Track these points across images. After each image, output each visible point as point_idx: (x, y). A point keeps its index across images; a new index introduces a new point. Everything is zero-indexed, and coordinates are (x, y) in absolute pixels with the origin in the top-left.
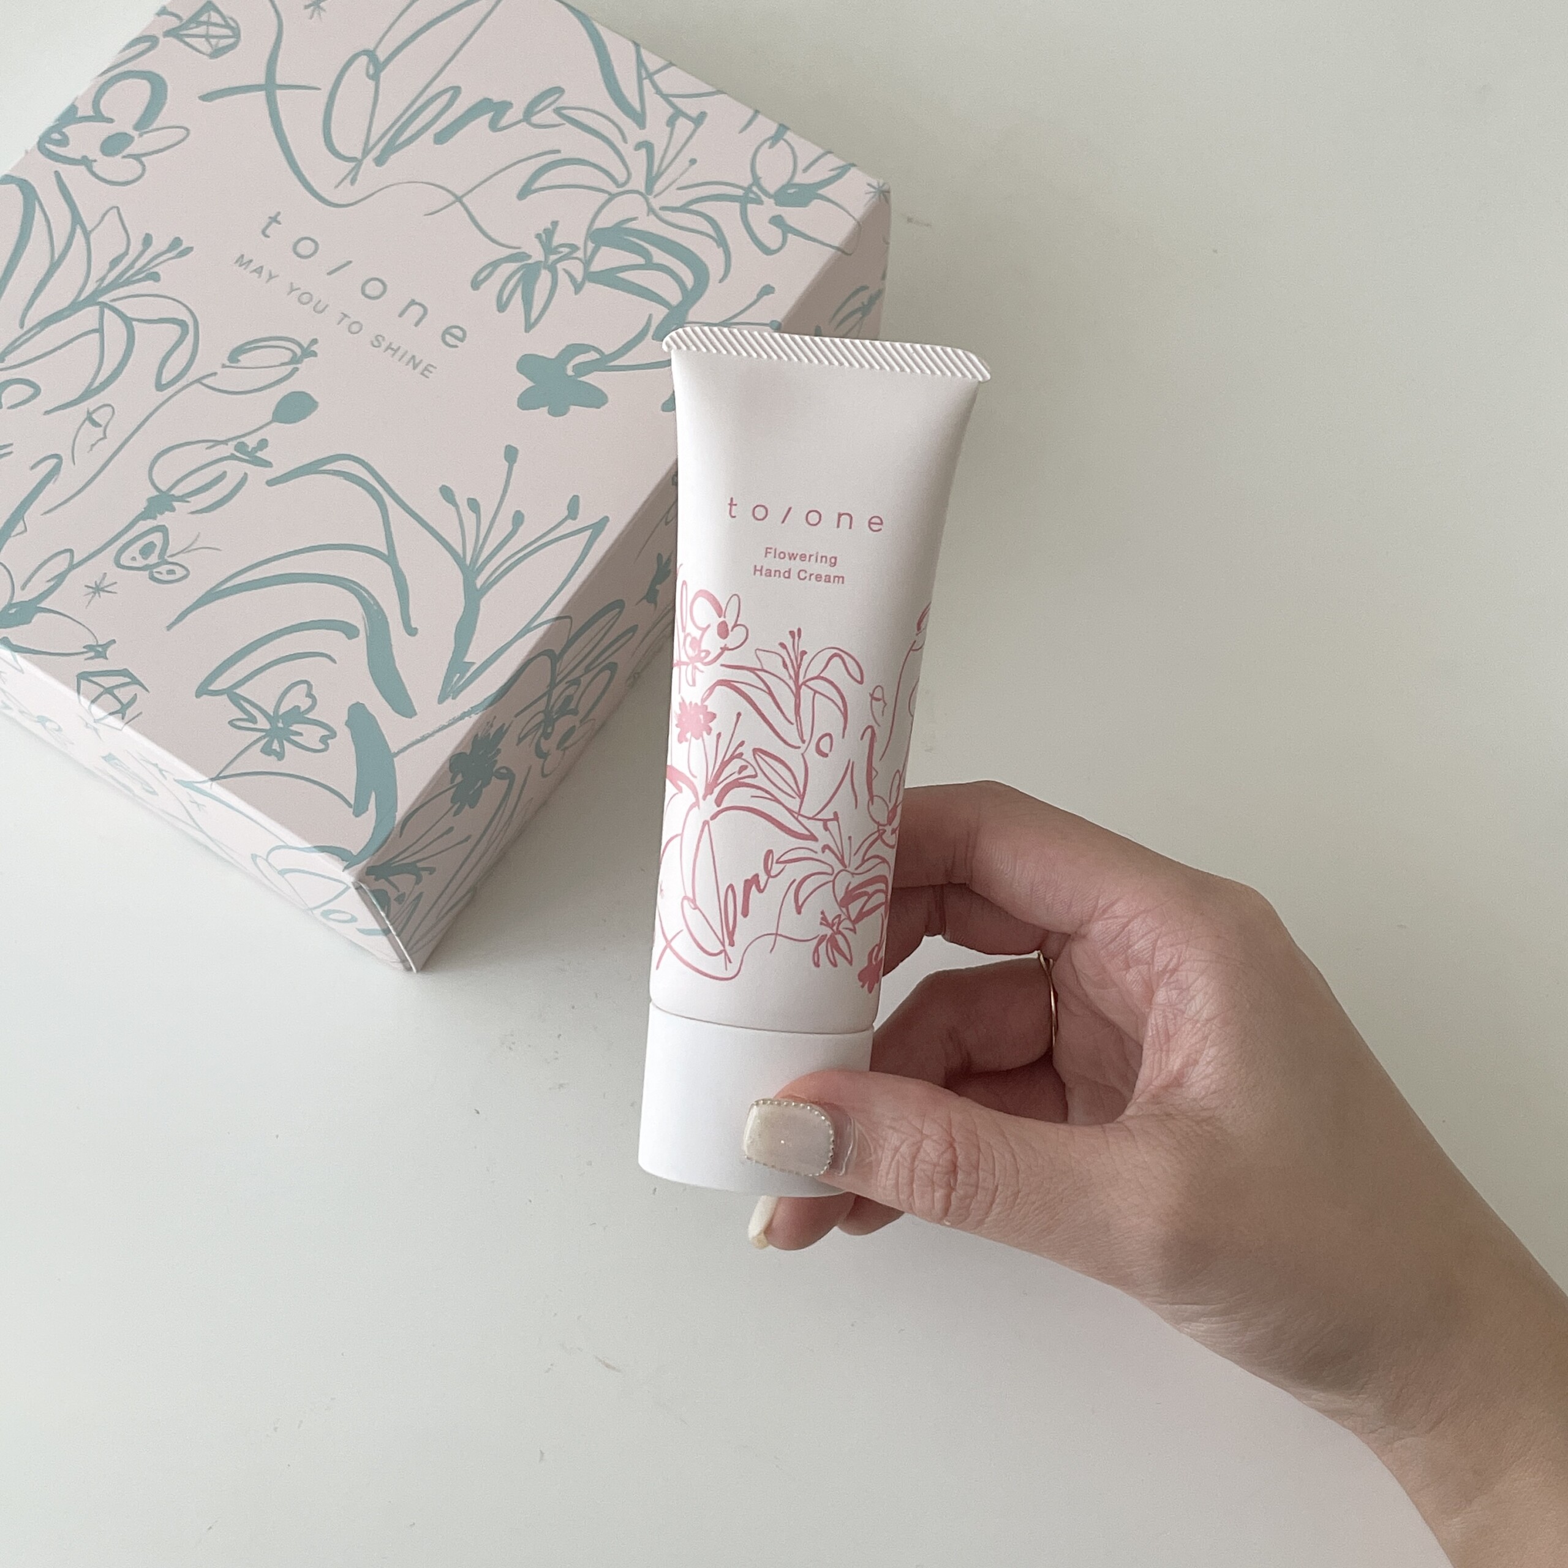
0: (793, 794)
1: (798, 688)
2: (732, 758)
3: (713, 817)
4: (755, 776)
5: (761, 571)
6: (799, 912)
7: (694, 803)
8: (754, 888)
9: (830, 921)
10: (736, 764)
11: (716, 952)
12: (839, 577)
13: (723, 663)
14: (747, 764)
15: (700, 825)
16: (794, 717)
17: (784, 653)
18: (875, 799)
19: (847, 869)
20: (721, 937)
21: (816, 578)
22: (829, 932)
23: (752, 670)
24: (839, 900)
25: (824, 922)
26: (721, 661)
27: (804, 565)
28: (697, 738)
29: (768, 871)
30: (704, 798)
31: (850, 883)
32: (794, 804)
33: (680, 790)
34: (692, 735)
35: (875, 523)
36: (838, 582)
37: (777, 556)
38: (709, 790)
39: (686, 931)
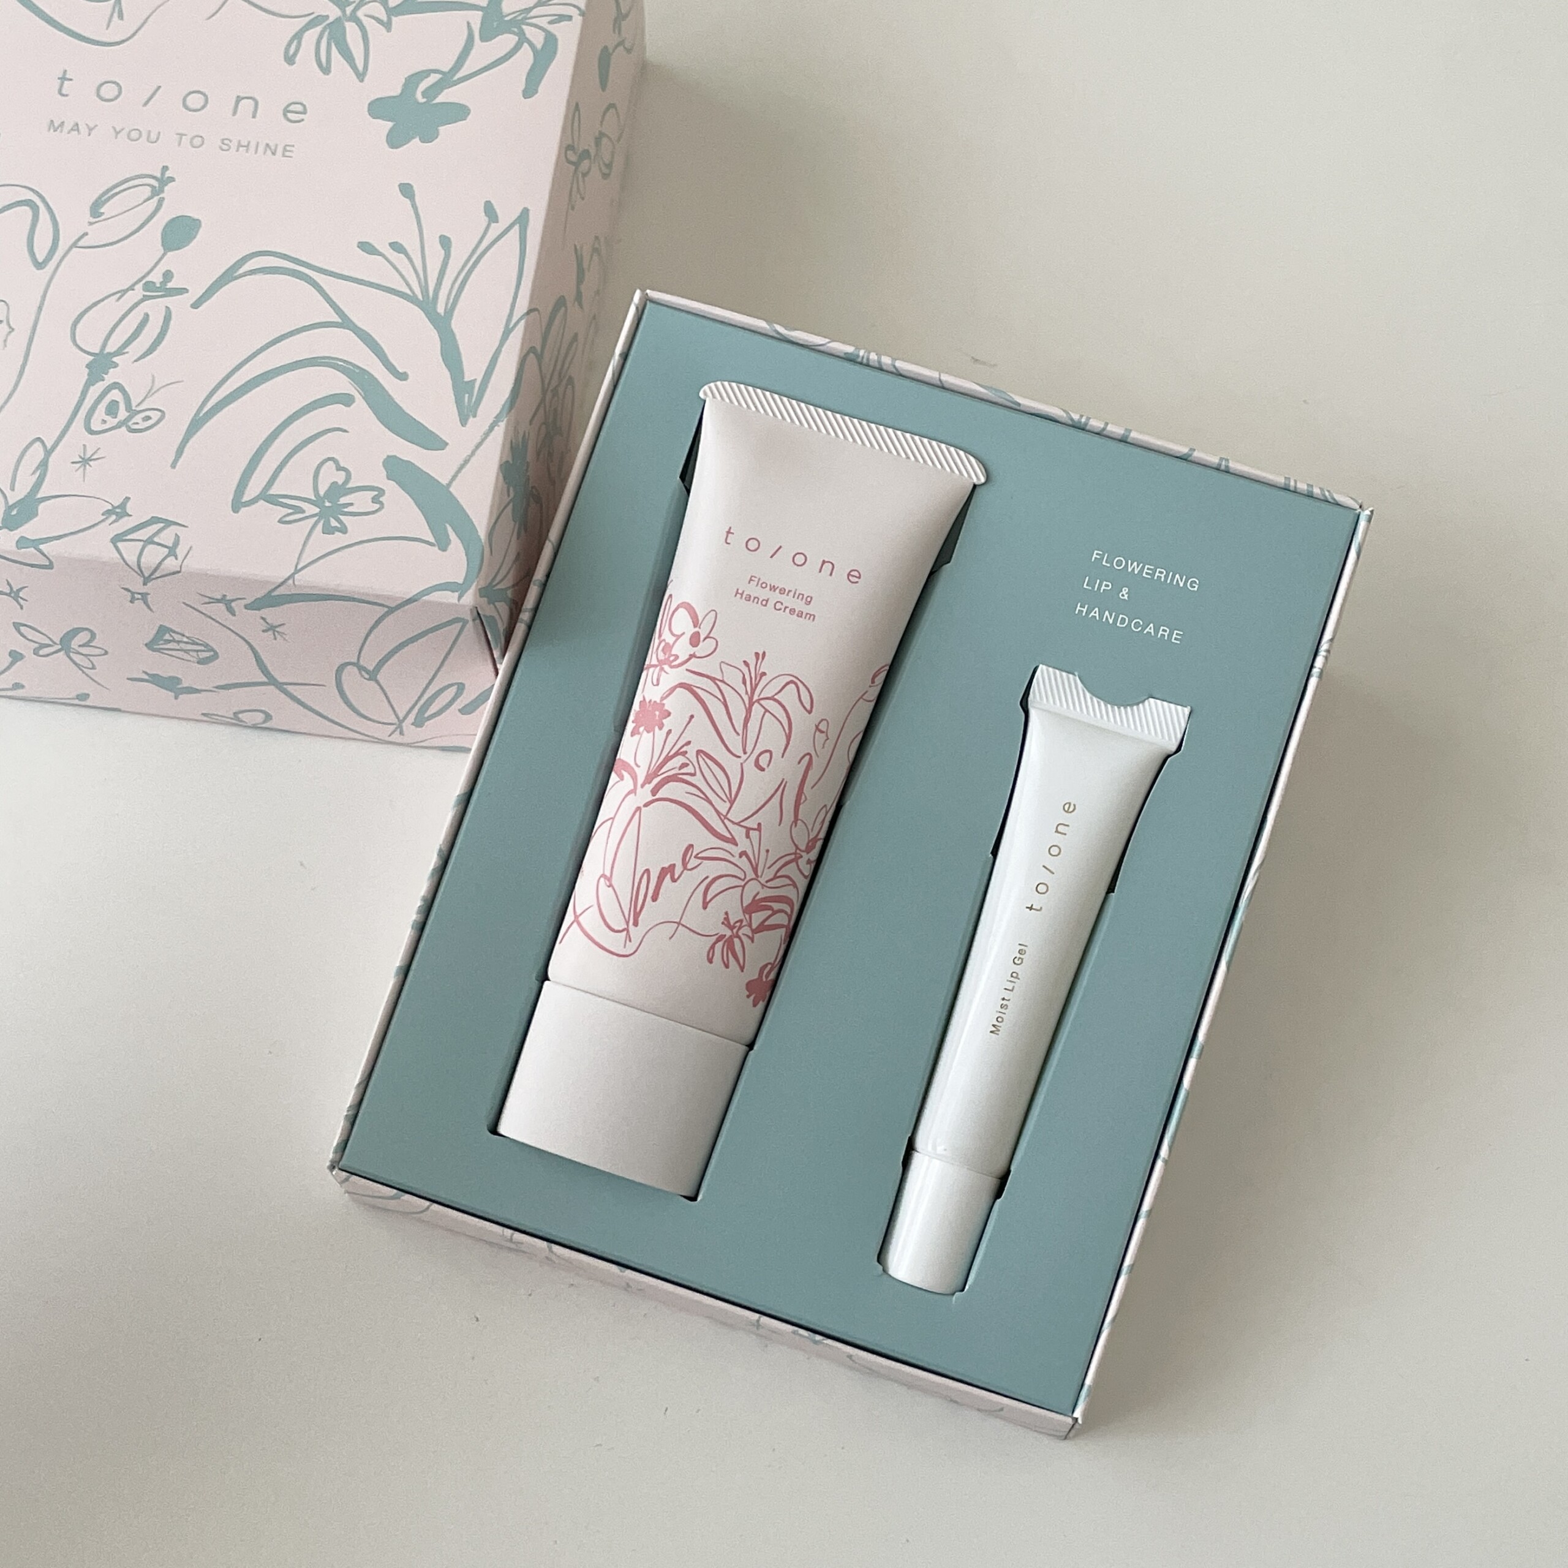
0: (724, 798)
1: (751, 704)
2: (676, 754)
3: (646, 805)
4: (693, 775)
5: (742, 595)
6: (705, 907)
7: (632, 790)
8: (668, 876)
9: (732, 923)
10: (679, 760)
11: (621, 929)
12: (811, 615)
13: (689, 668)
14: (688, 762)
15: (634, 809)
16: (742, 728)
17: (745, 670)
18: (799, 822)
19: (759, 879)
20: (627, 916)
21: (790, 610)
22: (728, 933)
23: (713, 679)
24: (744, 905)
25: (726, 923)
26: (687, 666)
27: (783, 598)
28: (648, 732)
29: (685, 864)
30: (642, 786)
31: (758, 893)
32: (723, 808)
33: (622, 778)
34: (645, 729)
35: (853, 576)
36: (809, 619)
37: (759, 585)
38: (648, 780)
39: (596, 907)
